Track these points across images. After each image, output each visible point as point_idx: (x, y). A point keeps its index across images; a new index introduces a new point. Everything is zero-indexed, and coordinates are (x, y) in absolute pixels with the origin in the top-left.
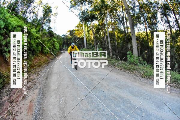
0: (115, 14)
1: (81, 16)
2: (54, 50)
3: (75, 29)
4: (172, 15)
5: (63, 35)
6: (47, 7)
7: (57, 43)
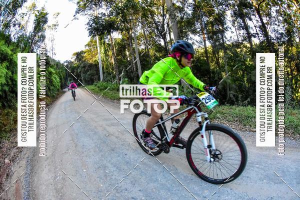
0: (150, 20)
1: (91, 26)
2: (52, 88)
3: (84, 49)
4: (255, 18)
5: (66, 62)
6: (41, 13)
7: (56, 76)
